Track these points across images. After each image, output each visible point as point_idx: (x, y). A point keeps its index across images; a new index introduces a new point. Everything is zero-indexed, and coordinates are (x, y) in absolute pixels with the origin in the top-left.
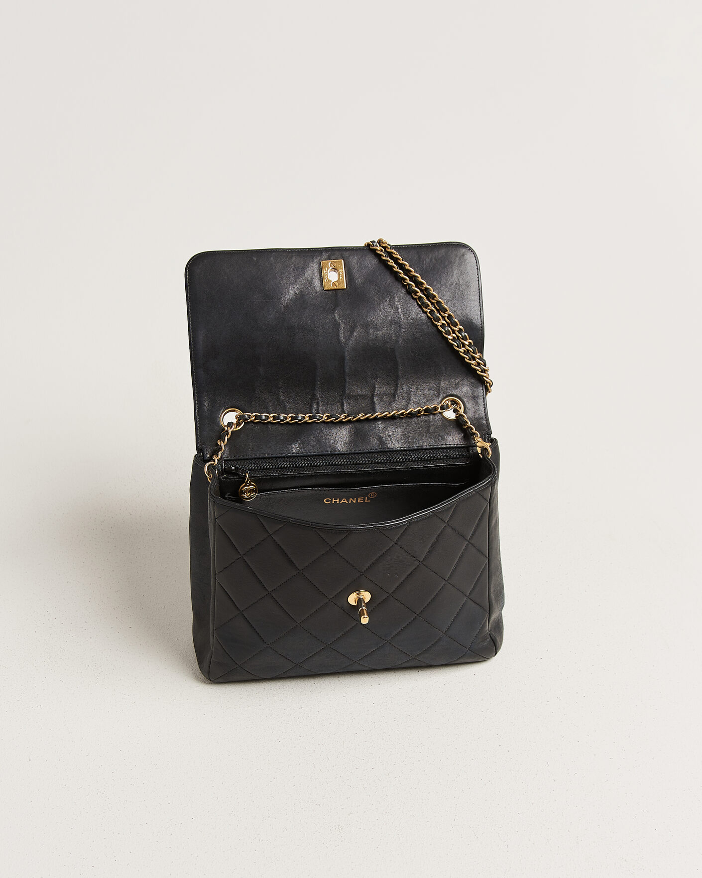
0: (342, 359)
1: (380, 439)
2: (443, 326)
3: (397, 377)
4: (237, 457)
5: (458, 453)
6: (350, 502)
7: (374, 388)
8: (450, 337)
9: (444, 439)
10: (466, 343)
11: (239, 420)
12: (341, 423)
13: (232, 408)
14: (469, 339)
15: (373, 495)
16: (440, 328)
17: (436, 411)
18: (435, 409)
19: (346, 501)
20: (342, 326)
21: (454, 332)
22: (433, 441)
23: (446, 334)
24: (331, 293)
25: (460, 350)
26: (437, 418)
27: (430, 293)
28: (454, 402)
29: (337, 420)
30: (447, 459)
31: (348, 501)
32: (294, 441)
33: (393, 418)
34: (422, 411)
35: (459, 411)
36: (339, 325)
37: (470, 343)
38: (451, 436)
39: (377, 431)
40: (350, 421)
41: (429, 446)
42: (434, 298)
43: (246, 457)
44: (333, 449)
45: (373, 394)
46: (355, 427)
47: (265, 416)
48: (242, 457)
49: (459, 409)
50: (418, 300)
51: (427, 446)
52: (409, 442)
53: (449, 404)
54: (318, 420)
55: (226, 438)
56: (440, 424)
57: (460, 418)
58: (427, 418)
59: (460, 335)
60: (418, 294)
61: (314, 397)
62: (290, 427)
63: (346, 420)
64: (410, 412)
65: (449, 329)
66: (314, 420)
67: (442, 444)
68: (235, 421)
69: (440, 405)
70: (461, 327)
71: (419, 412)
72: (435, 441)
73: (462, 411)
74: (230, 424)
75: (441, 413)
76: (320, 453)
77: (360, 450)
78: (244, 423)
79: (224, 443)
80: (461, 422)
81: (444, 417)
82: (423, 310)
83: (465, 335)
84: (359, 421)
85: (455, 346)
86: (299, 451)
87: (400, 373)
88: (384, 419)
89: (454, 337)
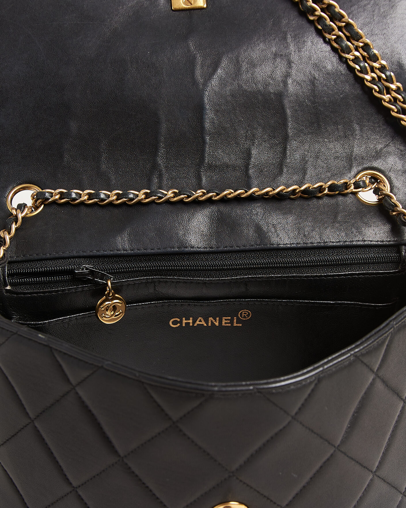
0: (200, 109)
1: (258, 229)
2: (356, 60)
3: (286, 139)
4: (28, 257)
5: (383, 254)
6: (210, 324)
7: (249, 155)
8: (368, 77)
9: (360, 233)
10: (393, 87)
11: (36, 201)
12: (197, 203)
13: (26, 183)
14: (397, 82)
15: (245, 314)
16: (351, 64)
17: (347, 189)
18: (346, 186)
19: (203, 323)
20: (199, 60)
21: (373, 70)
22: (343, 234)
23: (361, 72)
24: (182, 14)
25: (383, 97)
26: (350, 199)
27: (335, 11)
28: (374, 179)
29: (190, 199)
30: (365, 263)
31: (207, 323)
32: (120, 231)
33: (280, 197)
34: (325, 189)
35: (382, 190)
36: (195, 58)
37: (398, 88)
38: (373, 228)
39: (254, 217)
40: (210, 201)
41: (337, 242)
42: (341, 19)
43: (41, 256)
44: (183, 244)
45: (248, 164)
46: (219, 211)
47: (76, 193)
48: (35, 256)
49: (383, 188)
50: (317, 24)
51: (333, 242)
52: (305, 235)
53: (367, 182)
54: (160, 198)
55: (14, 227)
56: (354, 209)
57: (386, 200)
58: (333, 201)
59: (383, 76)
60: (317, 13)
61: (155, 166)
62: (116, 211)
63: (204, 198)
64: (306, 188)
65: (366, 65)
66: (154, 198)
67: (357, 240)
68: (30, 203)
69: (353, 181)
70: (384, 62)
71: (321, 189)
72: (347, 235)
73: (387, 190)
74: (22, 207)
75: (355, 194)
76: (162, 251)
77: (226, 247)
78: (43, 206)
79: (9, 234)
80: (387, 206)
81: (359, 201)
82: (324, 38)
83: (391, 76)
84: (224, 200)
85: (376, 91)
86: (127, 246)
87: (290, 132)
88: (264, 199)
89: (373, 78)
